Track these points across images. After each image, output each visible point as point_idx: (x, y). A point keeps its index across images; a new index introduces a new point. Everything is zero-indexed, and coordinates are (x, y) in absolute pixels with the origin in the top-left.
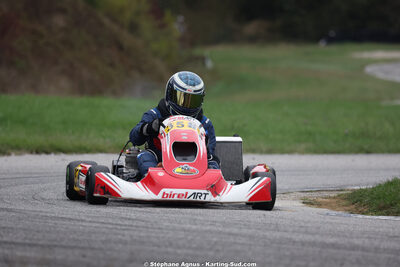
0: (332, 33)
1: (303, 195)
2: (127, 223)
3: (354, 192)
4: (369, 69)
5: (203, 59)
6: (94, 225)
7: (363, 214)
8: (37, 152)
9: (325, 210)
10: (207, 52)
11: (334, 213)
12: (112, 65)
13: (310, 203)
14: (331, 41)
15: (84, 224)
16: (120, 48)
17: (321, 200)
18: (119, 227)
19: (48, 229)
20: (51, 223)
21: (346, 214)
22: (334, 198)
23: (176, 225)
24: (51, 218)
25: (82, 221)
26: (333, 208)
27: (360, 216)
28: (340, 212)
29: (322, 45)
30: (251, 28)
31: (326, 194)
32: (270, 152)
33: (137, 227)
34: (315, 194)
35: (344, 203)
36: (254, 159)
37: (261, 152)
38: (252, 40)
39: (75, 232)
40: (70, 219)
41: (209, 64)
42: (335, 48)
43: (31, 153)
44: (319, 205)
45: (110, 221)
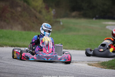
0: (97, 16)
1: (88, 62)
2: (37, 68)
3: (103, 62)
4: (107, 27)
5: (60, 22)
6: (28, 68)
7: (105, 69)
8: (12, 47)
9: (94, 67)
10: (61, 20)
11: (97, 68)
12: (34, 22)
13: (90, 65)
14: (96, 18)
15: (25, 68)
16: (36, 17)
17: (93, 64)
18: (35, 69)
19: (15, 69)
20: (16, 67)
21: (100, 68)
22: (97, 64)
23: (52, 69)
24: (16, 66)
25: (25, 67)
26: (96, 67)
27: (104, 69)
28: (98, 68)
29: (94, 19)
30: (74, 14)
31: (95, 62)
32: (78, 49)
33: (40, 69)
34: (91, 62)
35: (100, 65)
36: (74, 51)
37: (76, 50)
38: (74, 17)
39: (23, 70)
40: (21, 66)
41: (61, 23)
42: (98, 21)
43: (10, 47)
44: (92, 65)
45: (33, 67)
